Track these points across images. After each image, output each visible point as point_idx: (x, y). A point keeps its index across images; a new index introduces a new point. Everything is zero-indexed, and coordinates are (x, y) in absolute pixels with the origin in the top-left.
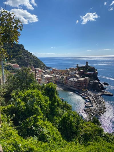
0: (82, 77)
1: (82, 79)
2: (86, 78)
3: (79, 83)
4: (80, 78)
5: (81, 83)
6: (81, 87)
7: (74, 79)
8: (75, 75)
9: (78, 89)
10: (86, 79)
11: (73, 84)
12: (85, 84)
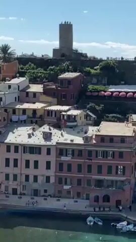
3: (104, 155)
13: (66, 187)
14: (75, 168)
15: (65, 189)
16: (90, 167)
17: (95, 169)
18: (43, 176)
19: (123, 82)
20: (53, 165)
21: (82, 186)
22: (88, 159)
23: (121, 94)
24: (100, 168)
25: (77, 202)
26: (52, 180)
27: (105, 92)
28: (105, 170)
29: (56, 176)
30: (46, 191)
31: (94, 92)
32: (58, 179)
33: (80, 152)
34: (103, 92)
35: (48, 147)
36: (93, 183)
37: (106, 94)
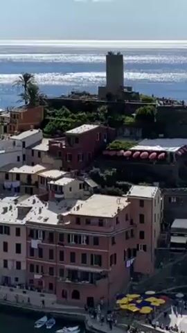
0: (92, 184)
1: (103, 206)
2: (139, 191)
3: (77, 239)
4: (85, 197)
5: (96, 241)
6: (100, 276)
7: (23, 212)
8: (26, 169)
9: (76, 295)
10: (142, 202)
11: (22, 258)
12: (131, 253)
13: (37, 276)
14: (46, 254)
15: (36, 279)
16: (62, 254)
17: (67, 257)
18: (13, 260)
19: (162, 135)
20: (23, 248)
21: (55, 276)
22: (59, 244)
23: (143, 154)
24: (73, 255)
25: (44, 296)
26: (23, 267)
27: (125, 151)
28: (79, 258)
29: (27, 262)
30: (17, 279)
31: (112, 150)
32: (29, 265)
33: (51, 234)
34: (122, 151)
35: (18, 227)
36: (66, 274)
37: (125, 154)
